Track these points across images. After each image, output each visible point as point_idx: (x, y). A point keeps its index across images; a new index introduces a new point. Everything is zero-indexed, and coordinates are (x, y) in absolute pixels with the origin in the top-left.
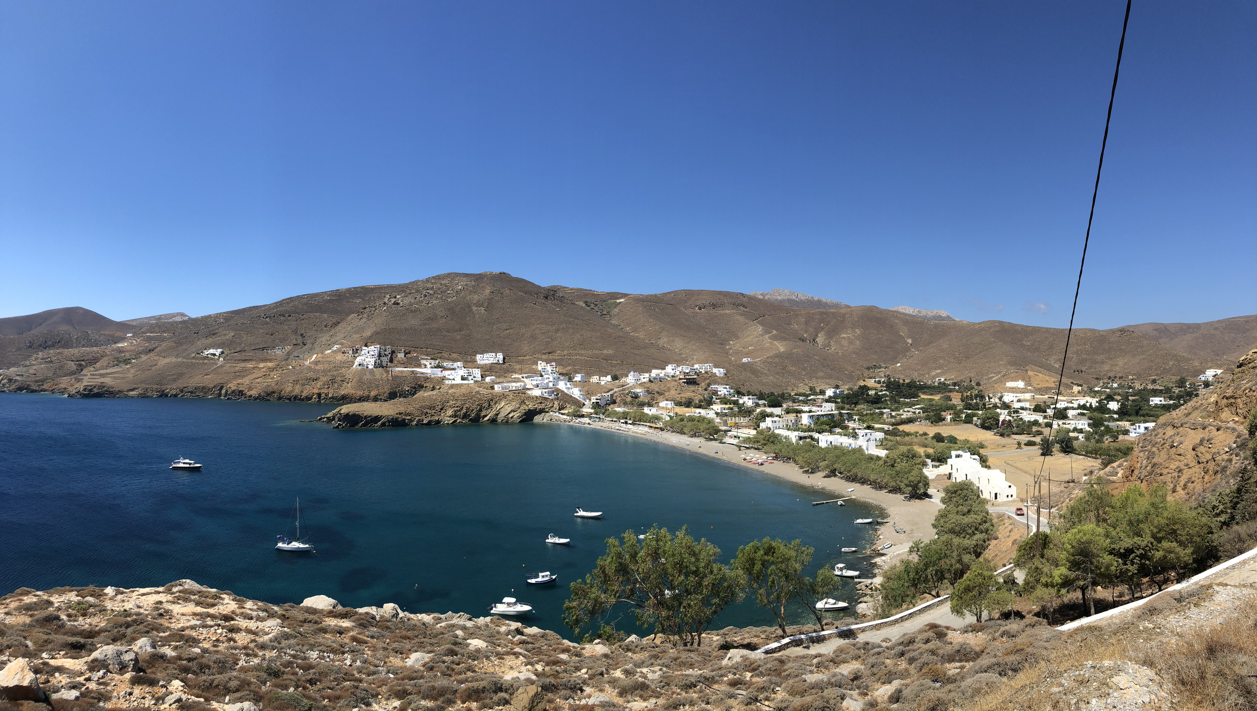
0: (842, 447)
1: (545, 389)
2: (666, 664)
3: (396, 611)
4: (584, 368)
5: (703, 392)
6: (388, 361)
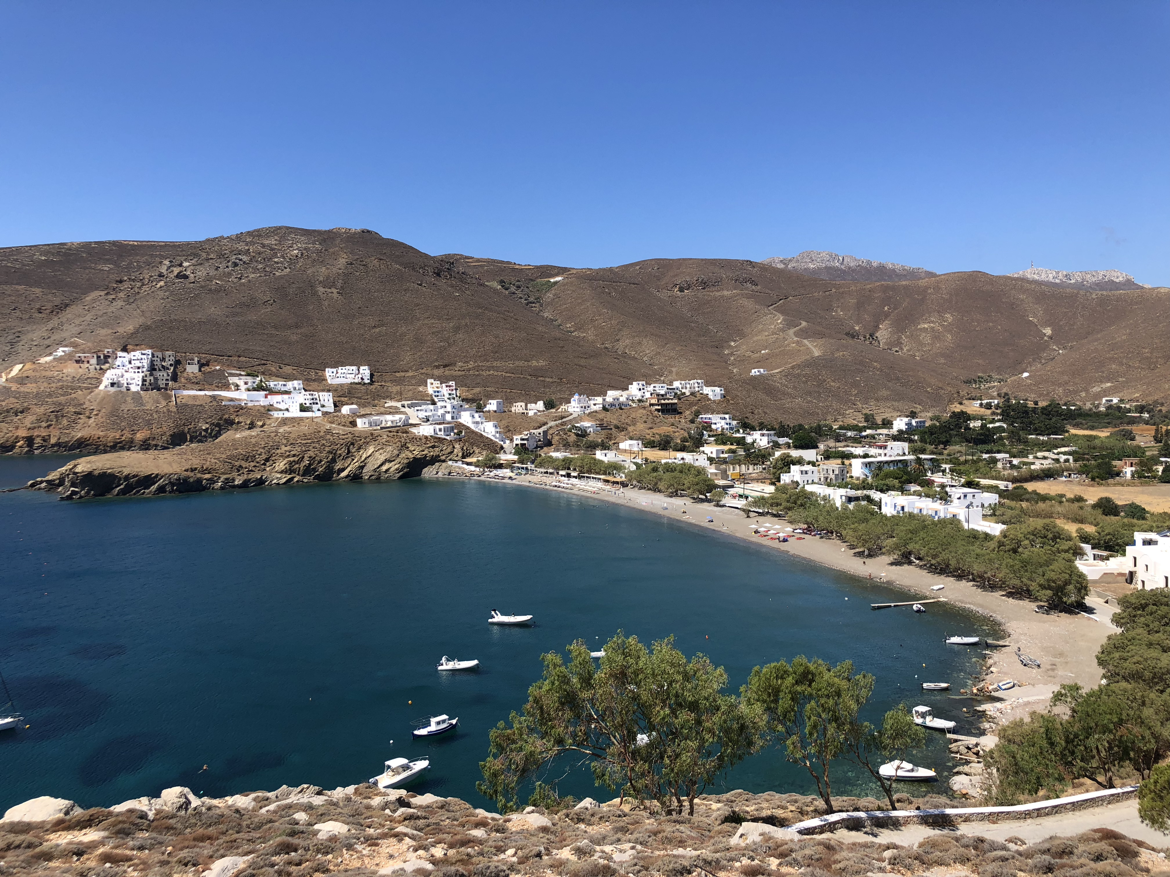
0: (923, 515)
1: (440, 424)
2: (641, 839)
3: (186, 798)
4: (501, 390)
5: (688, 426)
6: (169, 378)
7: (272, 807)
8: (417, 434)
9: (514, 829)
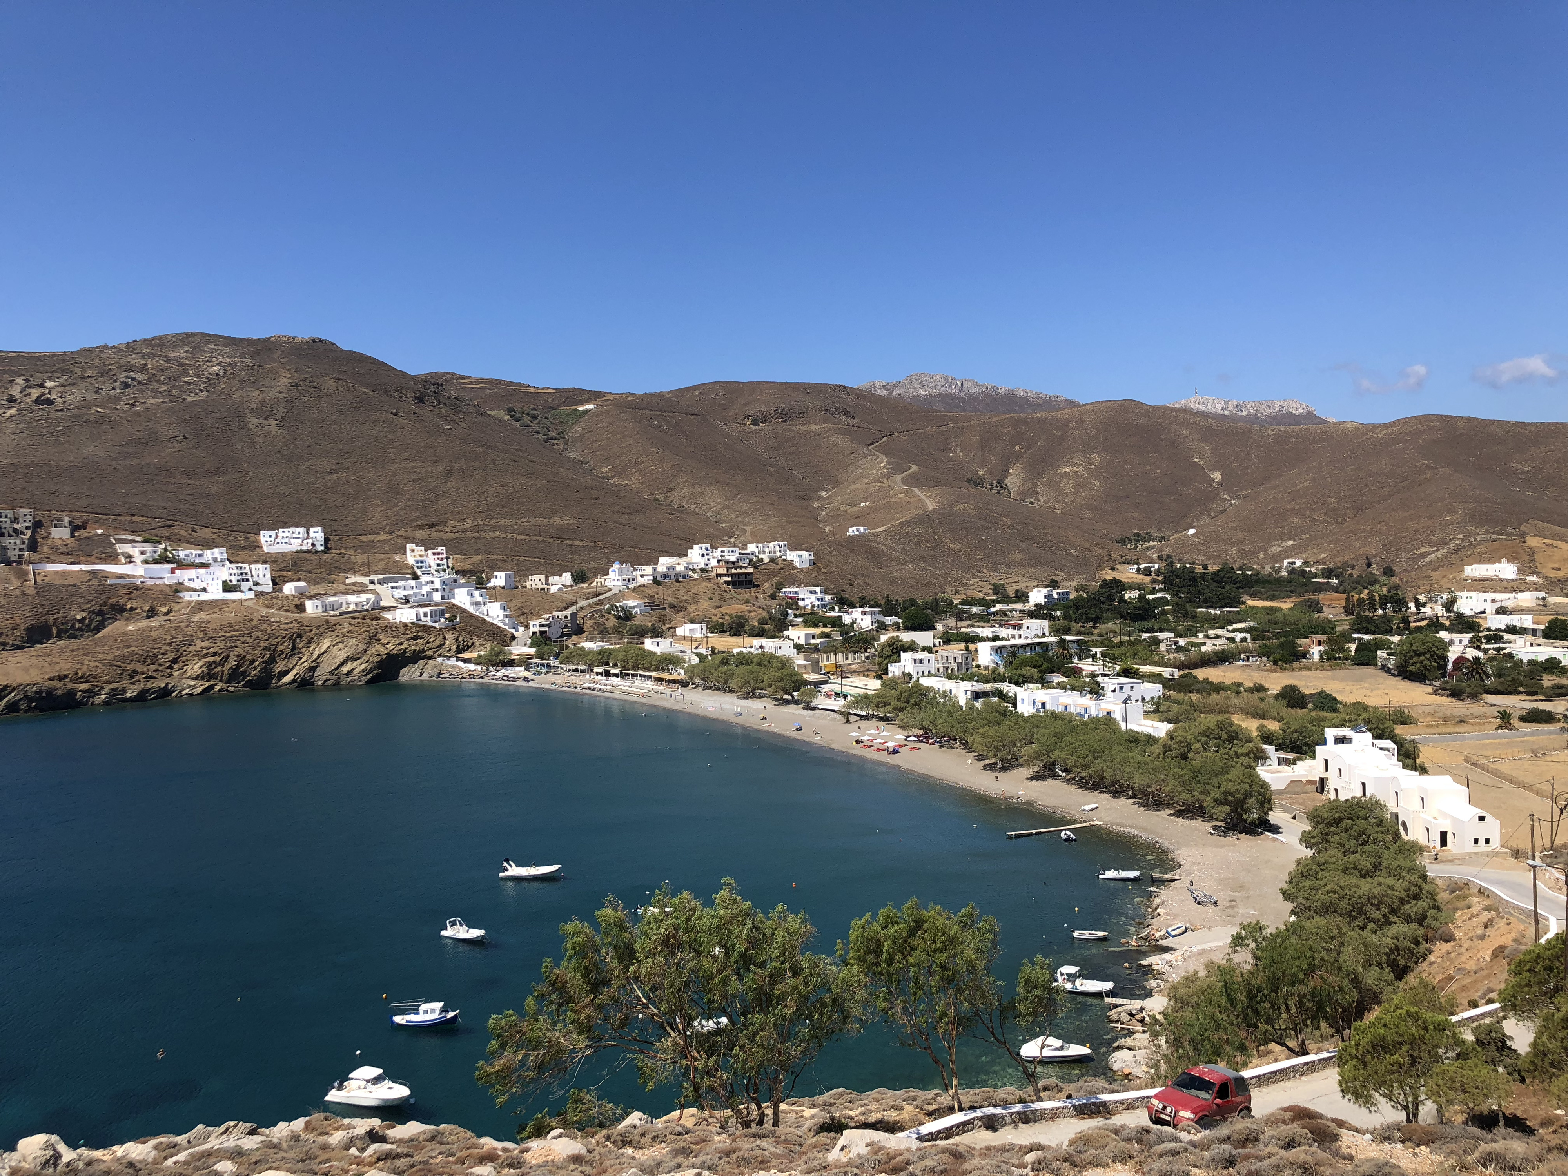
0: (1069, 715)
1: (424, 606)
3: (54, 1150)
4: (511, 558)
5: (768, 603)
6: (24, 546)
7: (182, 1157)
8: (392, 621)
9: (534, 1162)
